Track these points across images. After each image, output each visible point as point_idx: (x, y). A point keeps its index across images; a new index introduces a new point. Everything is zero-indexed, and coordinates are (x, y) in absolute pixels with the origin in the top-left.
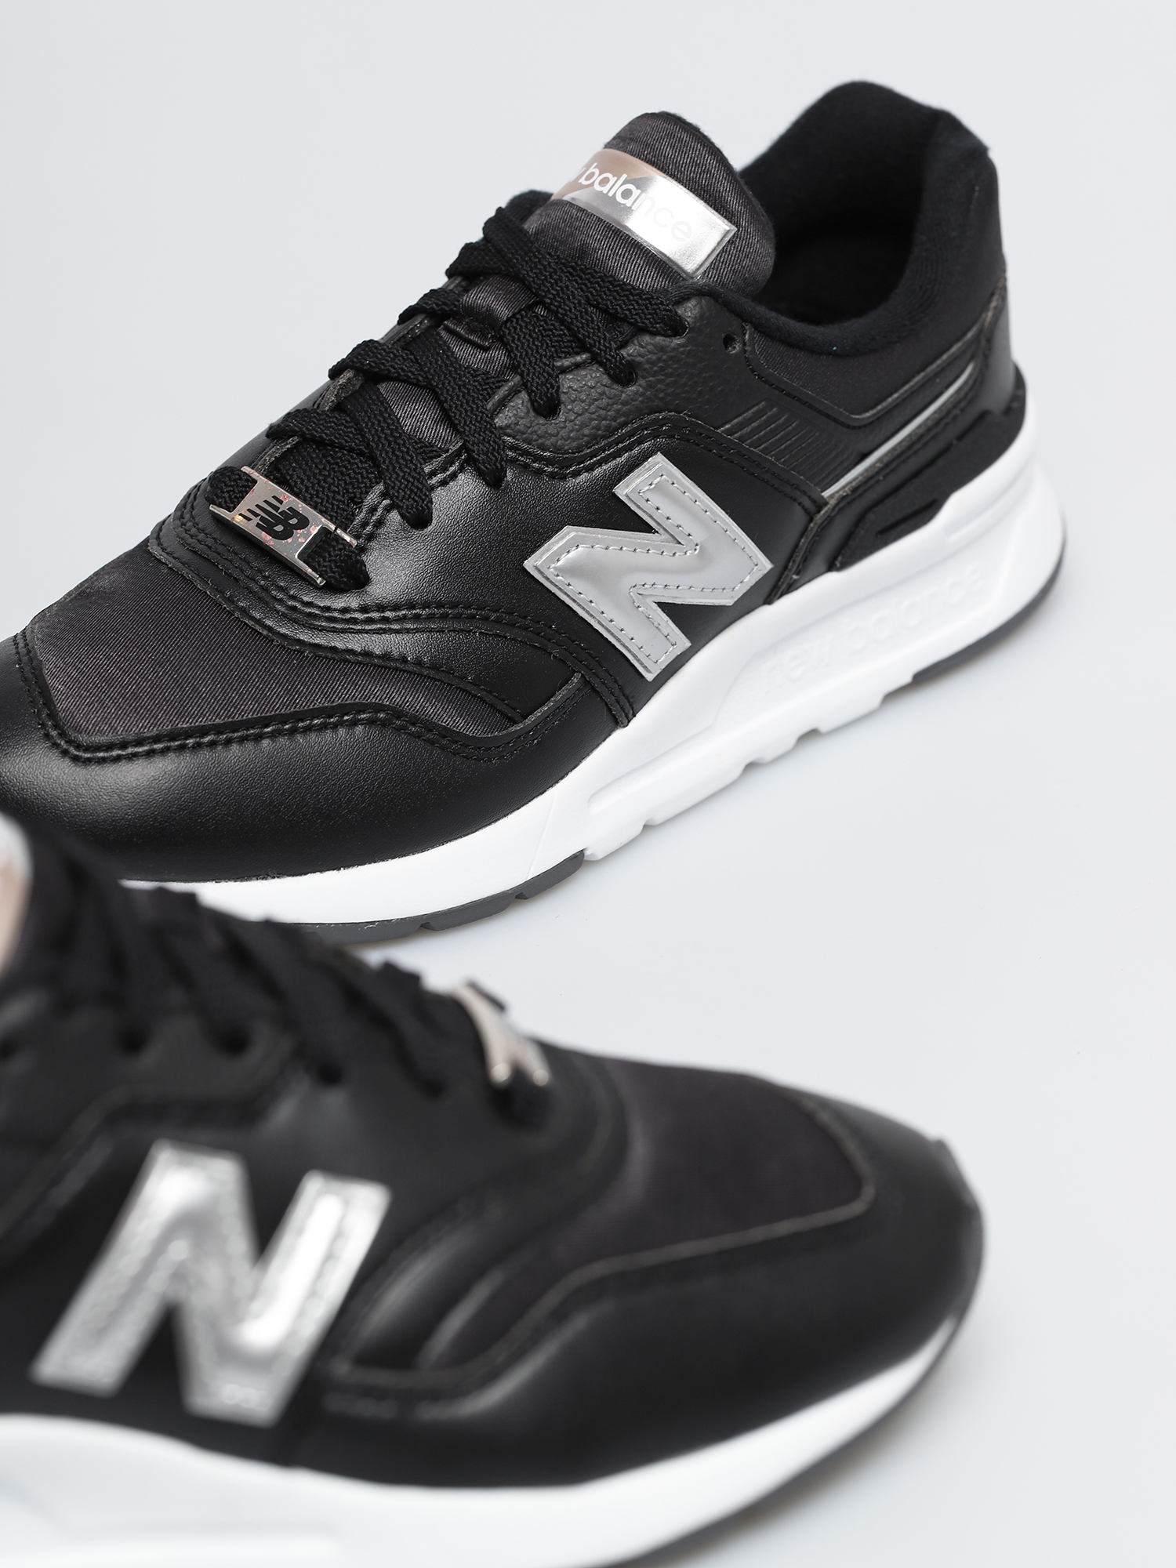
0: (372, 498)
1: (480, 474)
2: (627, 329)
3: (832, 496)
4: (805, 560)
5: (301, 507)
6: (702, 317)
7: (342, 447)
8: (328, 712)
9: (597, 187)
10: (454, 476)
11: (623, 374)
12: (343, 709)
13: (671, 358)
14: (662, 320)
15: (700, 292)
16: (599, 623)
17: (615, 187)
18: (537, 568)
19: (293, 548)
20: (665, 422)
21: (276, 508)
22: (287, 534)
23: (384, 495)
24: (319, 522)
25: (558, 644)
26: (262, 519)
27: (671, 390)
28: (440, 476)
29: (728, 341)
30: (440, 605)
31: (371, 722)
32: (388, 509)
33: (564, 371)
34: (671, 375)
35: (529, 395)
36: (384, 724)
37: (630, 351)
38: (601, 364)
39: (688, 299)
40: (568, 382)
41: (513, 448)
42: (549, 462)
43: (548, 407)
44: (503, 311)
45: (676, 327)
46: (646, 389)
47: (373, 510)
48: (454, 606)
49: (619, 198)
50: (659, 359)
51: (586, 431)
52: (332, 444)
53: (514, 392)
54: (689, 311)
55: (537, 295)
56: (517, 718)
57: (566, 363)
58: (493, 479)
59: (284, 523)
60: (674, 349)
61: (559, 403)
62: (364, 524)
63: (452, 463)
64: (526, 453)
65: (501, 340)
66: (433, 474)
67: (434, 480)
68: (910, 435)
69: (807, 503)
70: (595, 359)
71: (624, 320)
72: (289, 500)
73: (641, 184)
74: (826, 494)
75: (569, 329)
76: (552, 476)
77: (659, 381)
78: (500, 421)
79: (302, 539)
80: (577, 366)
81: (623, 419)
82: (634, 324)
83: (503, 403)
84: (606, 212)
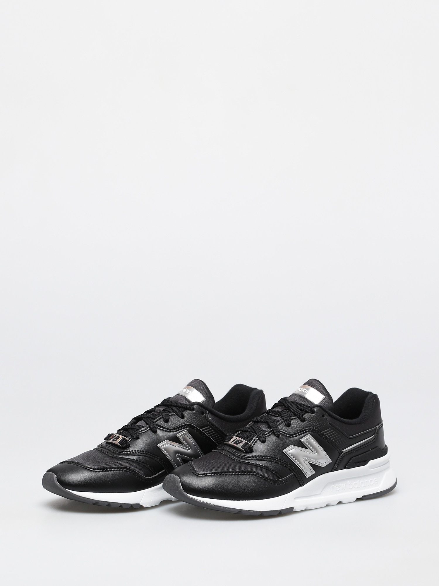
0: (254, 438)
1: (275, 435)
2: (304, 412)
3: (344, 451)
4: (339, 464)
5: (241, 439)
6: (318, 410)
7: (249, 431)
8: (245, 472)
9: (299, 390)
10: (270, 435)
11: (303, 420)
12: (248, 472)
13: (312, 417)
14: (310, 410)
15: (317, 406)
16: (297, 464)
17: (303, 390)
18: (285, 452)
19: (240, 446)
20: (311, 429)
21: (237, 440)
22: (239, 443)
23: (257, 438)
24: (244, 442)
25: (289, 466)
26: (234, 442)
27: (312, 423)
28: (268, 435)
29: (323, 416)
30: (267, 456)
31: (253, 474)
32: (257, 440)
33: (292, 419)
34: (312, 421)
35: (285, 423)
36: (255, 475)
37: (304, 416)
38: (299, 418)
39: (315, 407)
40: (292, 421)
41: (281, 432)
42: (288, 434)
43: (289, 425)
44: (280, 410)
45: (313, 412)
46: (307, 423)
47: (254, 440)
48: (269, 457)
49: (303, 392)
50: (310, 418)
51: (296, 430)
52: (248, 431)
53: (282, 422)
54: (316, 409)
55: (287, 407)
56: (281, 477)
57: (292, 418)
58: (278, 436)
59: (238, 442)
60: (312, 416)
61: (290, 424)
62: (253, 442)
63: (270, 433)
64: (284, 433)
65: (280, 415)
66: (266, 434)
67: (266, 436)
68: (360, 444)
69: (339, 451)
70: (298, 417)
71: (303, 410)
72: (239, 439)
73: (308, 389)
74: (343, 451)
75: (293, 412)
76: (289, 437)
77: (310, 422)
78: (279, 427)
79: (241, 444)
80: (294, 419)
81: (302, 428)
82: (305, 411)
83: (280, 424)
84: (301, 394)
